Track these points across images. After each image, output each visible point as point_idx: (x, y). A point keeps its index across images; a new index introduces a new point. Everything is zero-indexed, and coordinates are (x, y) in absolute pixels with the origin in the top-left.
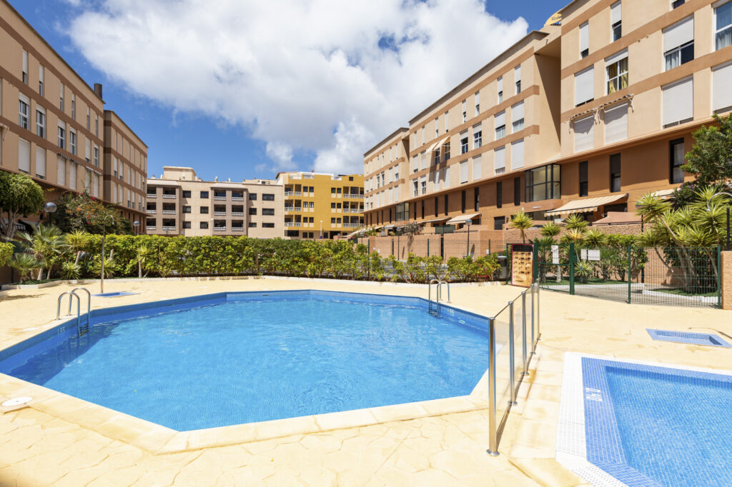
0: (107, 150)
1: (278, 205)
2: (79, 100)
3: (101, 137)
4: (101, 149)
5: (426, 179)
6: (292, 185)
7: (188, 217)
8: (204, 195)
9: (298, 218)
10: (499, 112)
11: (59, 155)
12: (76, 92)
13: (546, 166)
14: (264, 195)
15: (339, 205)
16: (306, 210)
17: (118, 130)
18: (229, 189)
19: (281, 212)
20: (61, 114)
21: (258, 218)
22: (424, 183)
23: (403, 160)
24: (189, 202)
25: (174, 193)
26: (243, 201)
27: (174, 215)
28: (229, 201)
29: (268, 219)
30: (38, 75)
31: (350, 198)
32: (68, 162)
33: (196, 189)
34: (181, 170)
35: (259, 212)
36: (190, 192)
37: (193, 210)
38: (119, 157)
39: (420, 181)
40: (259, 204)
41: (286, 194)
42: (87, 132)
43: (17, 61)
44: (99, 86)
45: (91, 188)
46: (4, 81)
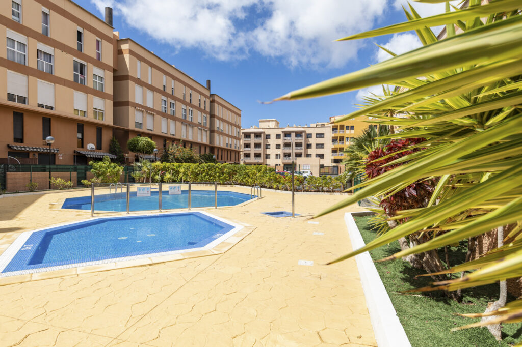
0: (212, 116)
1: (327, 141)
2: (194, 93)
3: (208, 110)
4: (208, 116)
6: (337, 126)
7: (268, 152)
8: (278, 136)
9: (342, 150)
11: (182, 123)
12: (192, 88)
14: (317, 134)
16: (347, 143)
17: (219, 104)
18: (293, 132)
19: (329, 145)
20: (183, 102)
21: (313, 151)
24: (270, 141)
25: (260, 136)
26: (302, 140)
27: (260, 150)
28: (293, 140)
29: (320, 151)
30: (171, 84)
32: (188, 126)
33: (273, 133)
34: (269, 121)
35: (314, 146)
36: (270, 135)
37: (271, 147)
38: (219, 118)
40: (313, 141)
41: (333, 133)
42: (199, 109)
43: (162, 81)
44: (209, 82)
45: (202, 139)
46: (155, 92)
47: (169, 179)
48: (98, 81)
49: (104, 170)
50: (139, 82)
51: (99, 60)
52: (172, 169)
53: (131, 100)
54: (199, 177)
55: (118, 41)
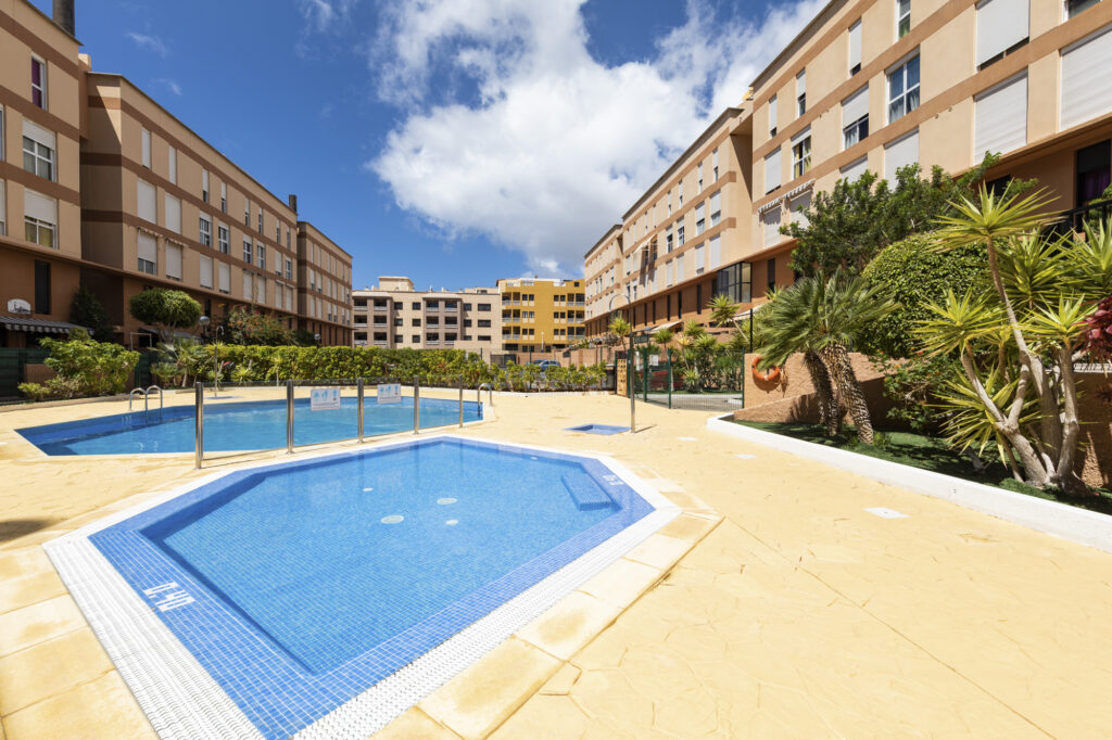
0: (302, 263)
1: (495, 316)
2: (267, 215)
3: (294, 249)
4: (295, 262)
5: (637, 283)
6: (510, 294)
7: (399, 331)
8: (416, 306)
9: (517, 330)
10: (699, 204)
11: (244, 270)
12: (263, 205)
13: (735, 265)
14: (479, 305)
15: (563, 315)
16: (525, 320)
17: (315, 241)
18: (442, 299)
19: (498, 323)
20: (246, 228)
21: (473, 331)
22: (635, 287)
23: (618, 261)
24: (402, 314)
25: (385, 305)
26: (456, 312)
27: (385, 328)
28: (442, 312)
29: (485, 331)
30: (220, 191)
31: (575, 307)
32: (255, 277)
33: (407, 301)
34: (397, 280)
35: (475, 323)
36: (401, 303)
37: (404, 322)
38: (315, 268)
39: (632, 284)
40: (474, 315)
41: (503, 304)
42: (277, 246)
43: (198, 181)
44: (293, 199)
45: (283, 303)
46: (184, 201)
47: (246, 378)
48: (36, 154)
49: (89, 358)
50: (146, 174)
51: (40, 105)
52: (250, 357)
53: (126, 208)
54: (317, 372)
55: (88, 75)
